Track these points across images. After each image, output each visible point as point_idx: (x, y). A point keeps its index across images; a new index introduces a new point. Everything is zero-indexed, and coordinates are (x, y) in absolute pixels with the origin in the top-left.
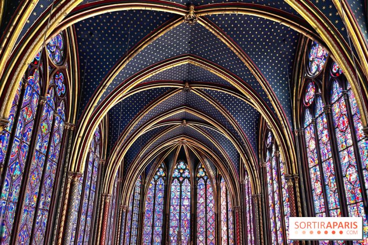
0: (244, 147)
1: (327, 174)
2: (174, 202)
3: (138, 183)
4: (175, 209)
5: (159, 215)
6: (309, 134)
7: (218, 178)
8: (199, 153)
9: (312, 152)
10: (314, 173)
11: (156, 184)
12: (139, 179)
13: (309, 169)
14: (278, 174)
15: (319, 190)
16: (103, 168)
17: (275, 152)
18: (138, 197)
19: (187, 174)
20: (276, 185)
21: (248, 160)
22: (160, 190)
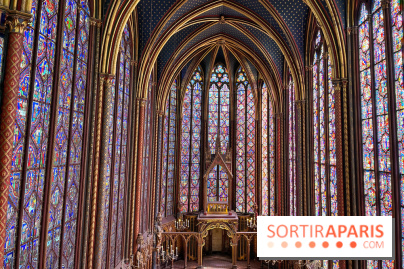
0: (289, 48)
1: (378, 77)
2: (213, 108)
3: (173, 88)
4: (213, 116)
5: (196, 121)
6: (363, 33)
7: (260, 83)
8: (239, 55)
9: (365, 53)
10: (364, 77)
11: (192, 90)
12: (174, 84)
13: (360, 72)
14: (326, 78)
15: (368, 95)
16: (135, 71)
17: (324, 54)
18: (174, 102)
19: (225, 79)
20: (322, 91)
21: (293, 63)
22: (197, 96)
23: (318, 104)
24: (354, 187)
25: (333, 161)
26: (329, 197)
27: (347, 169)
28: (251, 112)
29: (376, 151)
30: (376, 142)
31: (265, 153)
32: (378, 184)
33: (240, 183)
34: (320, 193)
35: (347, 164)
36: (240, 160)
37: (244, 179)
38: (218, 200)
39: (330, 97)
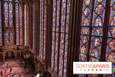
2: (6, 11)
4: (6, 14)
7: (24, 4)
13: (53, 3)
14: (44, 4)
15: (55, 10)
20: (43, 8)
23: (42, 12)
24: (50, 36)
25: (45, 29)
26: (43, 39)
27: (48, 31)
28: (21, 13)
29: (56, 26)
30: (56, 24)
31: (26, 27)
32: (55, 35)
33: (17, 37)
34: (41, 38)
35: (48, 30)
36: (17, 29)
37: (19, 35)
38: (9, 42)
39: (45, 10)
